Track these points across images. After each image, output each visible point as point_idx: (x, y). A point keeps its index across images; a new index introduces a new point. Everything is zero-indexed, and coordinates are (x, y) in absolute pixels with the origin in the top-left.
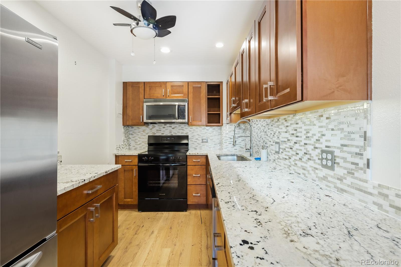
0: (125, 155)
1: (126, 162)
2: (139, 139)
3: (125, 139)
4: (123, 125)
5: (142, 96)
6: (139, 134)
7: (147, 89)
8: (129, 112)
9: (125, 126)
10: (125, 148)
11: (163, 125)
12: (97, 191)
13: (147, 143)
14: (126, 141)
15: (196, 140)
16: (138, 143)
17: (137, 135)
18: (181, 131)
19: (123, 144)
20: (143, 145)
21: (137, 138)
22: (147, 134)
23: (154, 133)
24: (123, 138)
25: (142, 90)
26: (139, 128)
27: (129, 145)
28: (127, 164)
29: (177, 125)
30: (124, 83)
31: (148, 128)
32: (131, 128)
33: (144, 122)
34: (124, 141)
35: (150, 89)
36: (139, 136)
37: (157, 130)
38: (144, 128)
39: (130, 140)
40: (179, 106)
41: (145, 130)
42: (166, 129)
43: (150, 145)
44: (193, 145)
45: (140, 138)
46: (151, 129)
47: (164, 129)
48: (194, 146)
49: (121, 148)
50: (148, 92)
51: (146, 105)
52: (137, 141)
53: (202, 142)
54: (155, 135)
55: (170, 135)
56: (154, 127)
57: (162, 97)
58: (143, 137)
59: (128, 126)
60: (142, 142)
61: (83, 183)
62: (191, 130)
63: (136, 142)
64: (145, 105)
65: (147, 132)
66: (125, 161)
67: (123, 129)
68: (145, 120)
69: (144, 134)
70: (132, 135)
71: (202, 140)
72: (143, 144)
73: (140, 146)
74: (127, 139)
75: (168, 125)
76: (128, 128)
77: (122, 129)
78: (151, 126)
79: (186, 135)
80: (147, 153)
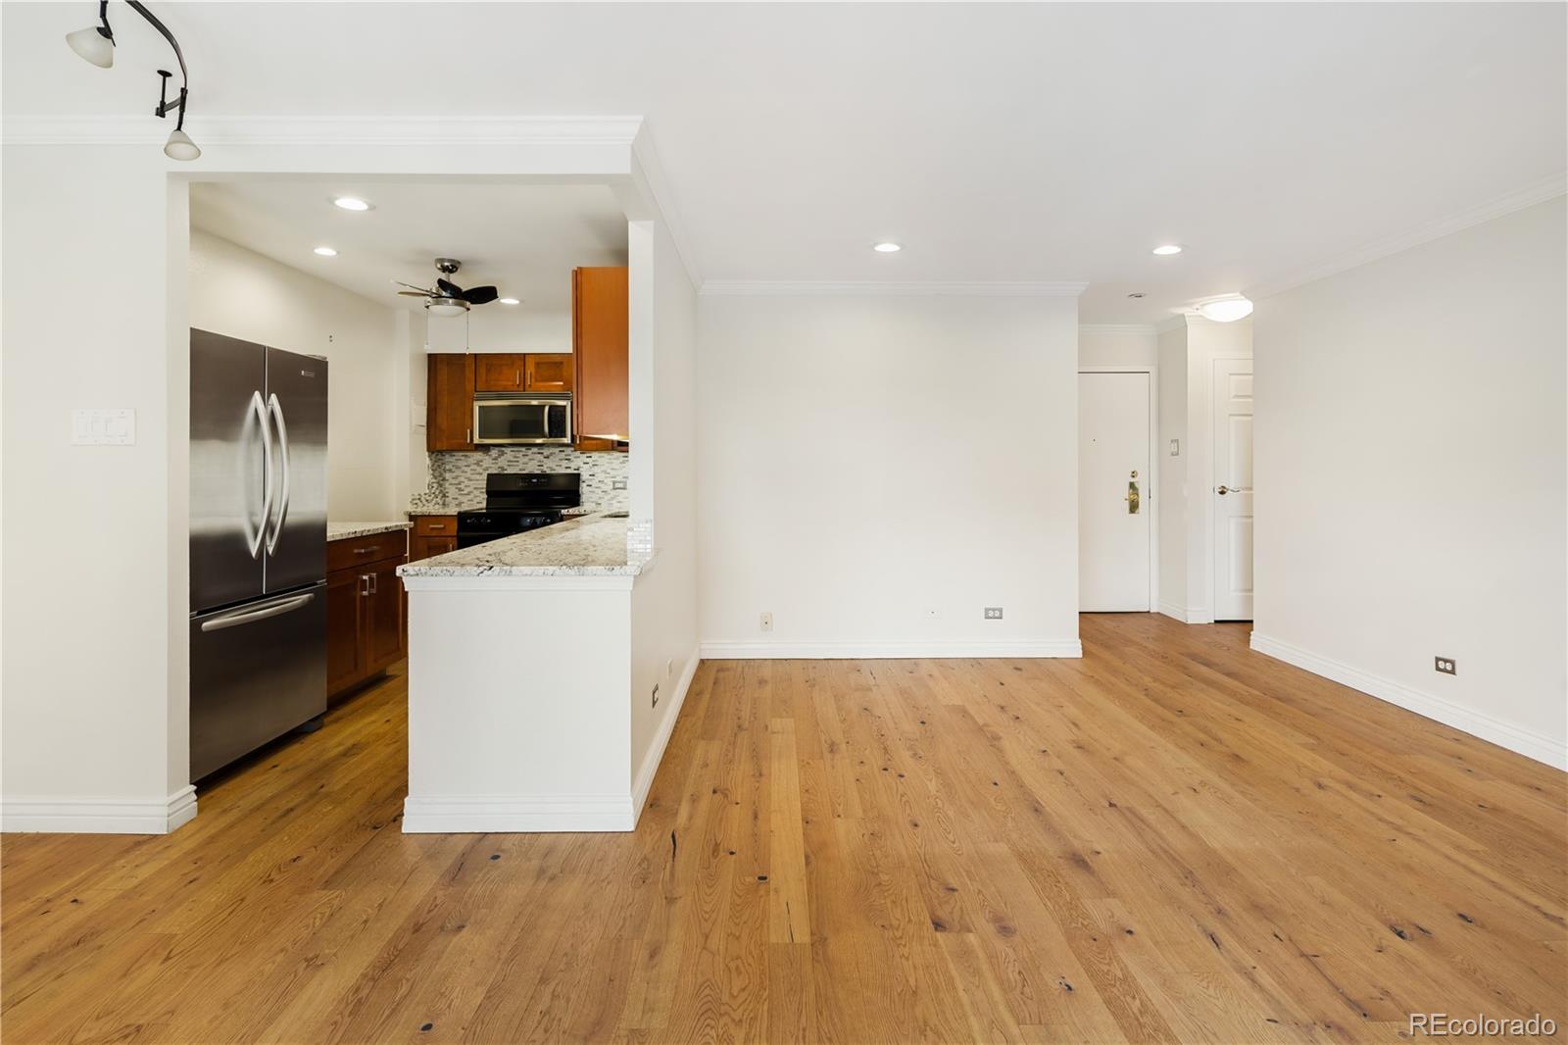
0: (429, 516)
1: (433, 529)
2: (467, 482)
3: (434, 480)
4: (428, 450)
5: (470, 386)
6: (466, 469)
7: (483, 371)
8: (442, 420)
9: (433, 453)
10: (434, 502)
11: (523, 449)
12: (372, 553)
13: (484, 490)
14: (435, 485)
15: (600, 485)
16: (465, 492)
17: (463, 472)
18: (565, 463)
19: (427, 491)
20: (476, 497)
21: (462, 479)
22: (487, 469)
23: (503, 469)
24: (428, 478)
25: (470, 374)
26: (466, 456)
27: (444, 496)
28: (434, 533)
29: (556, 450)
30: (430, 355)
31: (487, 457)
32: (447, 456)
33: (476, 445)
34: (430, 487)
35: (488, 371)
36: (468, 475)
37: (509, 461)
38: (478, 455)
39: (447, 485)
40: (551, 407)
41: (481, 461)
42: (530, 460)
43: (491, 493)
44: (591, 495)
45: (470, 480)
46: (495, 459)
47: (526, 459)
48: (595, 497)
49: (424, 501)
50: (484, 375)
51: (480, 407)
52: (462, 486)
53: (615, 489)
54: (505, 472)
55: (539, 472)
56: (503, 453)
57: (516, 388)
58: (478, 477)
59: (441, 452)
60: (475, 488)
61: (353, 536)
62: (588, 460)
63: (460, 490)
64: (477, 405)
65: (485, 464)
66: (431, 526)
67: (428, 459)
68: (477, 440)
69: (479, 470)
70: (450, 470)
71: (614, 483)
72: (476, 493)
73: (469, 497)
74: (438, 483)
75: (535, 450)
76: (439, 457)
77: (426, 459)
78: (494, 452)
79: (576, 472)
80: (484, 511)
